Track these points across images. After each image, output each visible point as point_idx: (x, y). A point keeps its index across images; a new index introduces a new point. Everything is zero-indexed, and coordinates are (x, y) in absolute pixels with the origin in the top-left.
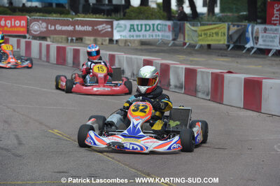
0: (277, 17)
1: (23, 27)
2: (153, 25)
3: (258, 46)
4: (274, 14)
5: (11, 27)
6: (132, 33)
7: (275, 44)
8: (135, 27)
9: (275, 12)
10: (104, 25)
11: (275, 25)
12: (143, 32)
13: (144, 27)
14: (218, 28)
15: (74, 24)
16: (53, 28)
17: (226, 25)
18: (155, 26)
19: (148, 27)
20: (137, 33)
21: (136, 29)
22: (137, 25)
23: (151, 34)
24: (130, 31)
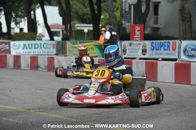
0: (138, 35)
2: (41, 44)
3: (126, 56)
4: (135, 34)
6: (25, 50)
7: (139, 54)
8: (27, 46)
9: (136, 32)
10: (4, 45)
11: (137, 40)
12: (33, 50)
13: (33, 45)
14: (92, 44)
18: (42, 45)
19: (37, 45)
20: (29, 50)
22: (29, 45)
23: (39, 51)
24: (23, 49)
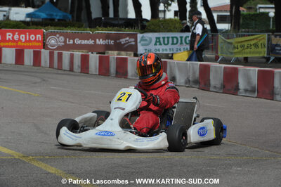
1: (39, 41)
2: (181, 37)
5: (26, 41)
6: (158, 47)
8: (162, 40)
10: (128, 38)
12: (170, 46)
13: (170, 40)
14: (256, 39)
15: (94, 37)
16: (72, 42)
17: (266, 35)
18: (183, 39)
19: (175, 40)
20: (165, 47)
21: (162, 43)
22: (164, 38)
23: (179, 48)
24: (156, 44)
